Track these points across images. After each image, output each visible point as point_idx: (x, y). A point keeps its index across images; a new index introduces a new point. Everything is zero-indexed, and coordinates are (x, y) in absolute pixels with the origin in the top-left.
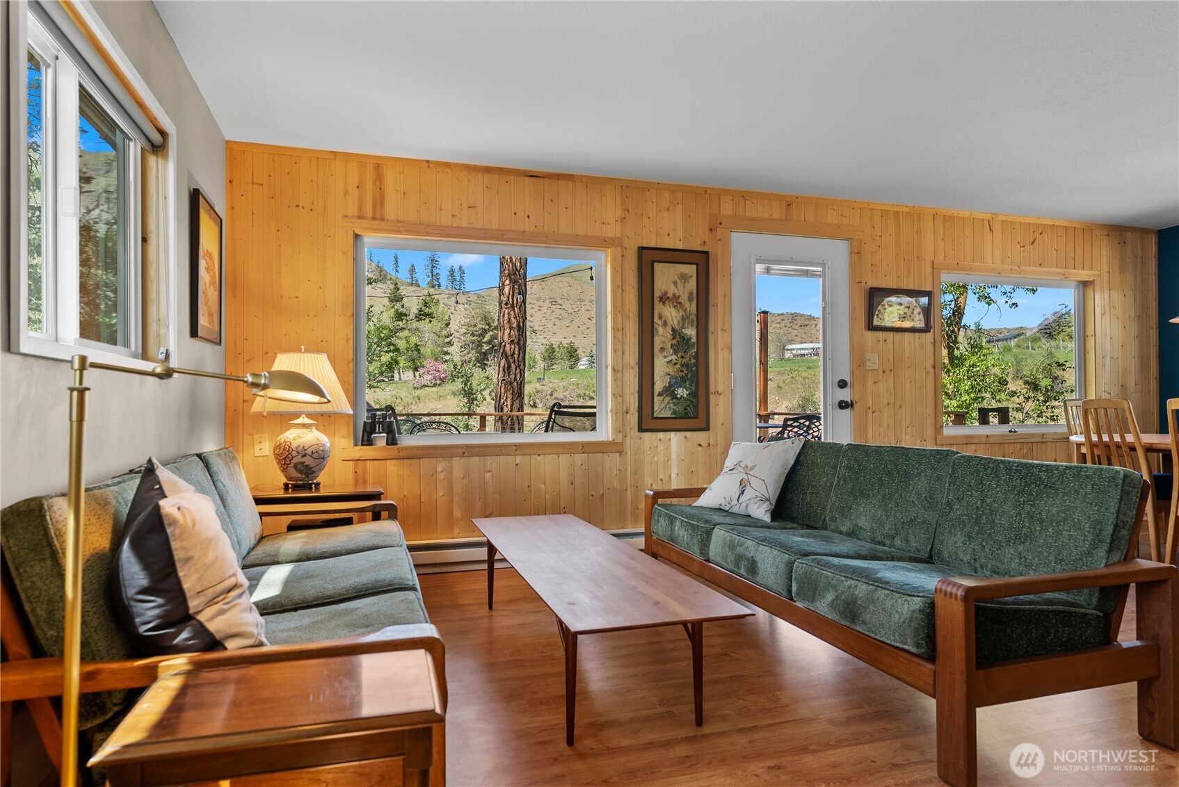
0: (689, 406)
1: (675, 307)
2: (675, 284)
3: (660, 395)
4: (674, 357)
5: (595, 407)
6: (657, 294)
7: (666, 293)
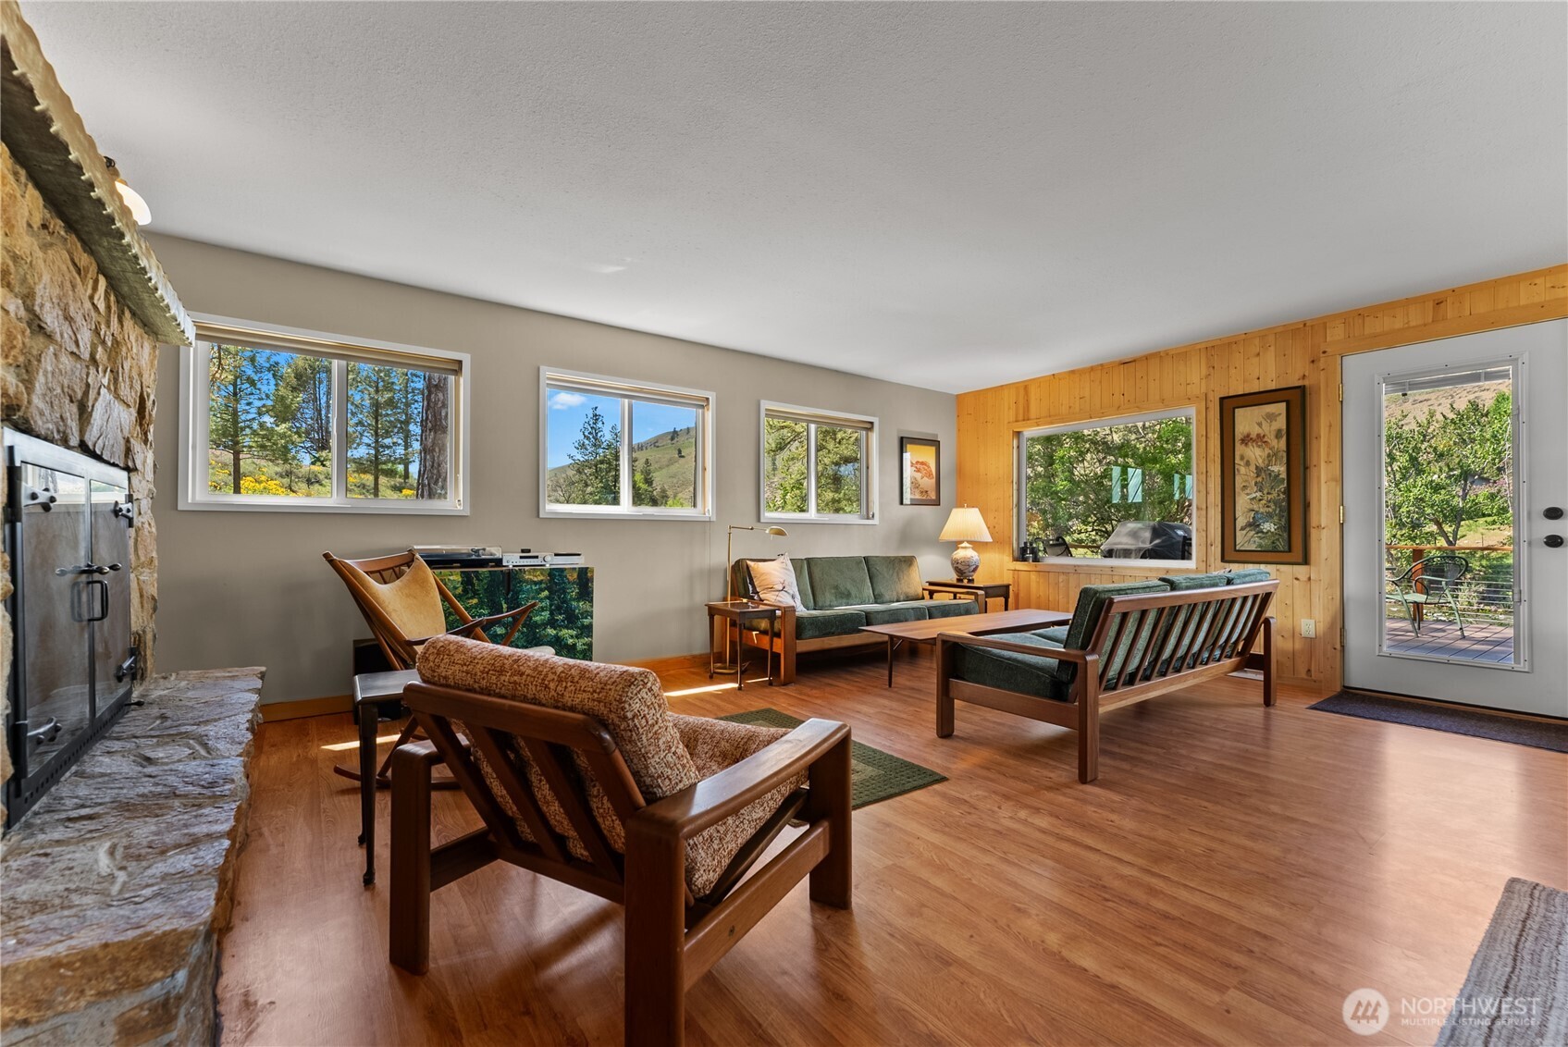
0: (1278, 540)
1: (1259, 446)
2: (1260, 425)
3: (1242, 529)
4: (1259, 494)
6: (1238, 436)
7: (1248, 435)
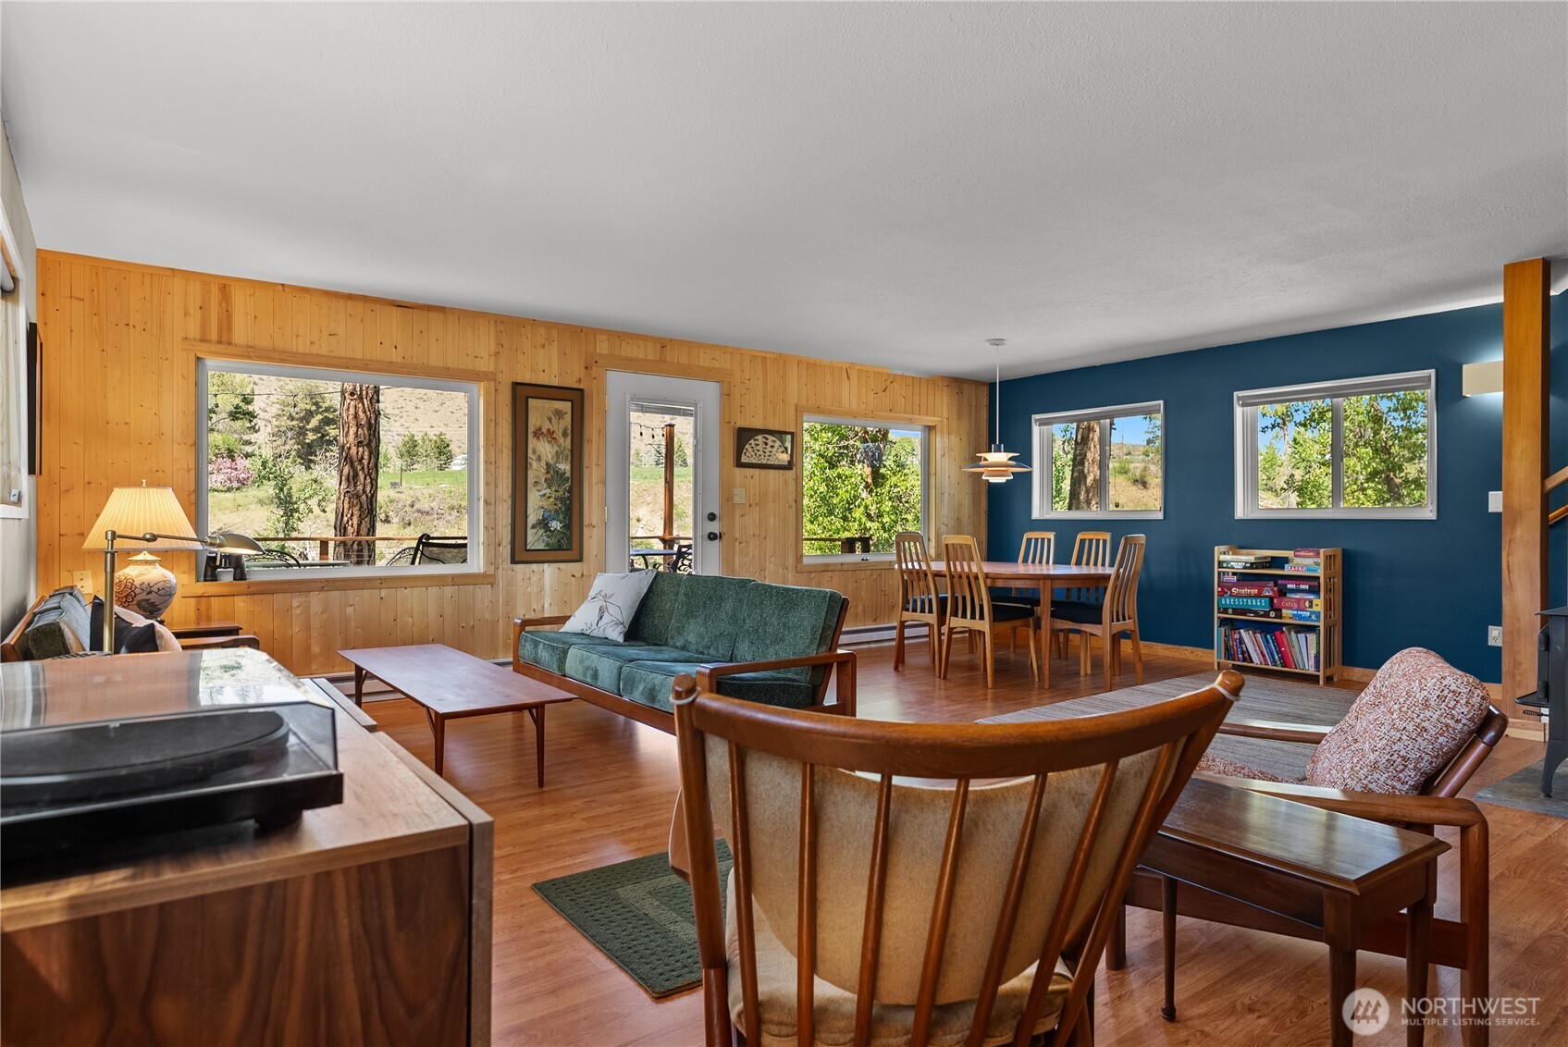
0: (562, 538)
1: (549, 442)
2: (550, 419)
3: (533, 527)
4: (548, 491)
5: (465, 538)
6: (531, 429)
7: (540, 429)
